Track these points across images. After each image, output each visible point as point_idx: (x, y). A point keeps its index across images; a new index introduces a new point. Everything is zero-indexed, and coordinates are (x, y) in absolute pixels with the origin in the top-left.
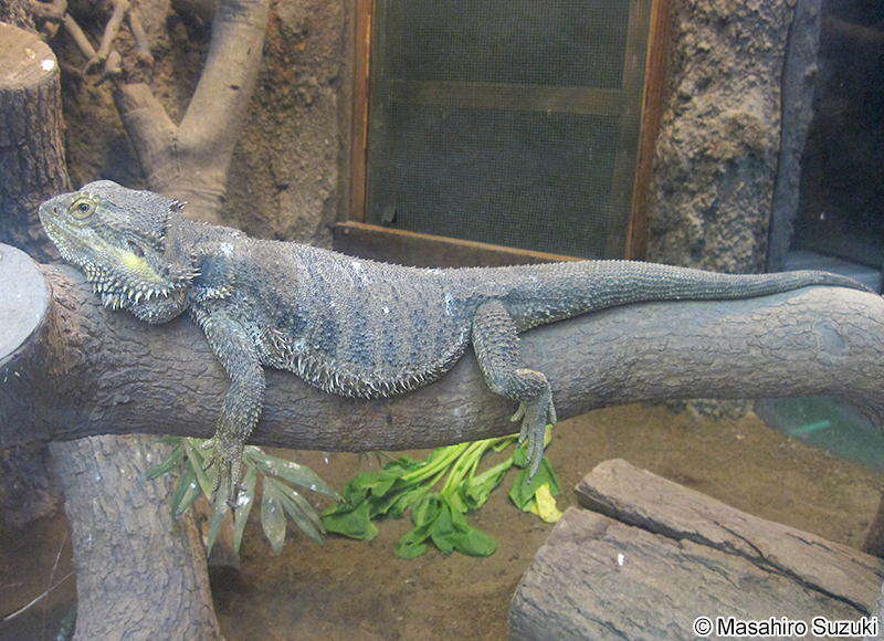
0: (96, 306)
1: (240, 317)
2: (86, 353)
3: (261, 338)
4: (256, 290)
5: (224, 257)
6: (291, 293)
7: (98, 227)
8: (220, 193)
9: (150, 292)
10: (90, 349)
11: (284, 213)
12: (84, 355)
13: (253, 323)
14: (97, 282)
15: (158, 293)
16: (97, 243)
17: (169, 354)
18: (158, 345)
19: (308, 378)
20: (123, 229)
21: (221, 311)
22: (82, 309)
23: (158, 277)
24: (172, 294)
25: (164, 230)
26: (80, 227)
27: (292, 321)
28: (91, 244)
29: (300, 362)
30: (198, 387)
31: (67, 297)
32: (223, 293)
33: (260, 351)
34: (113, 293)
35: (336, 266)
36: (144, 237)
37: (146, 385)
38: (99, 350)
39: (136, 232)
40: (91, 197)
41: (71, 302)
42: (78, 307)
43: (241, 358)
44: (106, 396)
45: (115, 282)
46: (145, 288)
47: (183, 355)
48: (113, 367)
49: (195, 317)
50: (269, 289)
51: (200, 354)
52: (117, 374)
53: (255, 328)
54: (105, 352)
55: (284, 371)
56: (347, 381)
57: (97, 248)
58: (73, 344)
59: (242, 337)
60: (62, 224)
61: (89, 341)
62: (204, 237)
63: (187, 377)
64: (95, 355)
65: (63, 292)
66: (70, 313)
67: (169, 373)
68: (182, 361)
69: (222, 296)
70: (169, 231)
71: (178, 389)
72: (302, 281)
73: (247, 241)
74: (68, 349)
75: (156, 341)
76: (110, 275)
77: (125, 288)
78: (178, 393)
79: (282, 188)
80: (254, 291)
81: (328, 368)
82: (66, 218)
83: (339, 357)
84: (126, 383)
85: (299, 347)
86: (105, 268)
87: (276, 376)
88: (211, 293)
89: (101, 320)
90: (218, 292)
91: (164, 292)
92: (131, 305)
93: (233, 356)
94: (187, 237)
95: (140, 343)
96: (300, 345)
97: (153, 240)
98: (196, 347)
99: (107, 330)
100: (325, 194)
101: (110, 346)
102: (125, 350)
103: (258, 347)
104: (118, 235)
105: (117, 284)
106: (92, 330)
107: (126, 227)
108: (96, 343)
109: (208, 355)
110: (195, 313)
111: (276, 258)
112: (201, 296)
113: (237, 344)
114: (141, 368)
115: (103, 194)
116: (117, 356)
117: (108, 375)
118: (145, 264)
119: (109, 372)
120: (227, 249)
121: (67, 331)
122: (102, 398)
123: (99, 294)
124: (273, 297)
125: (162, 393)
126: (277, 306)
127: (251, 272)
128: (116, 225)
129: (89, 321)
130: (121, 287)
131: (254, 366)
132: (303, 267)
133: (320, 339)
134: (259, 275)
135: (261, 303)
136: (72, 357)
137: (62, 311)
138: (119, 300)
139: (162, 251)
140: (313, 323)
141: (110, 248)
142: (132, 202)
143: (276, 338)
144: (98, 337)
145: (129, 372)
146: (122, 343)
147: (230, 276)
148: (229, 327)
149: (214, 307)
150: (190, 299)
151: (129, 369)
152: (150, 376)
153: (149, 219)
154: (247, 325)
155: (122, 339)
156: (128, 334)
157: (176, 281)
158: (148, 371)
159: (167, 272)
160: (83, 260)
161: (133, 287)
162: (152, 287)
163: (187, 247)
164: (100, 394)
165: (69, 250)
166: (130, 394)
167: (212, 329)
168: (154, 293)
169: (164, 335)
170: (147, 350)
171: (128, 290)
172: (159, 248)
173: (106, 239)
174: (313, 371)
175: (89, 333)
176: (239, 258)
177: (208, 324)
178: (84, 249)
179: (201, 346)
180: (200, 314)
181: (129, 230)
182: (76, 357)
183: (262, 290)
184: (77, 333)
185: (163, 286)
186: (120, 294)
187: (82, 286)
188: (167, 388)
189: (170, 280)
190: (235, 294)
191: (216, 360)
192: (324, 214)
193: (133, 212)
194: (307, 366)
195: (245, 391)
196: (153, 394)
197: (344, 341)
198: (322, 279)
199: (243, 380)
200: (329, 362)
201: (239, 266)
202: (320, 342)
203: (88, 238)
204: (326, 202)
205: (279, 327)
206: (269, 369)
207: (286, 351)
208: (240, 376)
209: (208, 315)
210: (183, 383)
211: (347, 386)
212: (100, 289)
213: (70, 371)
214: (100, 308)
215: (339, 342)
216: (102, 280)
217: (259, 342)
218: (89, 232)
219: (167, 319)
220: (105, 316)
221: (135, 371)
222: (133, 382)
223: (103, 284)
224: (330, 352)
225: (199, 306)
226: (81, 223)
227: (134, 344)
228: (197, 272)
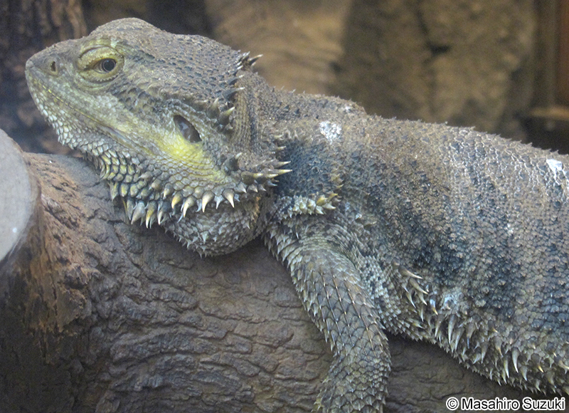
0: (112, 223)
1: (350, 247)
2: (94, 301)
3: (385, 285)
4: (378, 203)
5: (324, 144)
6: (438, 209)
7: (124, 94)
8: (332, 58)
9: (206, 200)
10: (101, 294)
11: (442, 94)
12: (89, 303)
13: (371, 259)
14: (120, 182)
15: (219, 200)
16: (122, 119)
17: (230, 308)
18: (212, 292)
19: (464, 357)
20: (167, 96)
21: (318, 236)
22: (89, 227)
23: (219, 175)
24: (244, 203)
25: (232, 98)
26: (95, 95)
27: (438, 256)
28: (112, 120)
29: (450, 328)
30: (276, 367)
31: (65, 206)
32: (322, 204)
33: (383, 308)
34: (146, 200)
35: (518, 165)
36: (201, 107)
37: (190, 359)
38: (114, 297)
39: (188, 101)
40: (113, 45)
41: (71, 213)
42: (82, 222)
43: (350, 317)
44: (123, 374)
45: (150, 181)
46: (197, 191)
47: (253, 311)
48: (135, 326)
49: (275, 247)
50: (400, 201)
51: (281, 311)
52: (143, 338)
53: (375, 268)
54: (125, 300)
55: (425, 344)
56: (533, 365)
57: (122, 127)
58: (73, 284)
59: (353, 281)
60: (64, 89)
61: (99, 280)
62: (293, 111)
63: (259, 348)
64: (107, 305)
65: (59, 196)
66: (70, 232)
67: (229, 340)
68: (250, 322)
69: (320, 211)
70: (240, 98)
71: (244, 369)
72: (457, 189)
73: (365, 120)
74: (64, 290)
75: (209, 286)
76: (144, 171)
77: (165, 193)
78: (243, 376)
79: (439, 50)
80: (373, 203)
81: (499, 340)
82: (71, 79)
83: (520, 321)
84: (157, 354)
85: (450, 303)
86: (135, 161)
87: (411, 353)
88: (301, 204)
89: (119, 247)
90: (313, 203)
91: (230, 199)
92: (173, 220)
93: (336, 313)
94: (265, 108)
95: (181, 288)
96: (452, 299)
97: (214, 113)
98: (275, 298)
99: (128, 263)
100: (511, 60)
101: (132, 291)
102: (157, 299)
103: (380, 301)
104: (157, 105)
105: (153, 185)
106: (105, 261)
107: (172, 93)
108: (110, 283)
109: (295, 313)
110: (274, 240)
111: (413, 148)
112: (286, 211)
113: (343, 293)
114: (183, 330)
115: (132, 39)
116: (143, 307)
117: (127, 339)
118: (200, 154)
119: (130, 335)
120: (330, 131)
121: (64, 261)
122: (117, 377)
123: (120, 203)
124: (407, 215)
125: (215, 374)
126: (413, 230)
127: (371, 172)
128: (155, 89)
129: (99, 247)
130: (160, 190)
131: (371, 331)
132: (458, 165)
133: (486, 289)
134: (383, 177)
135: (386, 225)
136: (70, 305)
137: (56, 227)
138: (156, 212)
139: (229, 133)
140: (476, 262)
141: (144, 127)
142: (179, 51)
143: (409, 286)
144: (113, 275)
145: (161, 336)
146: (153, 286)
147: (334, 176)
148: (330, 263)
149: (306, 230)
150: (268, 215)
151: (162, 331)
152: (196, 345)
153: (208, 79)
154: (361, 261)
155: (153, 279)
156: (162, 271)
157: (249, 181)
158: (195, 336)
159: (234, 165)
160: (97, 146)
161: (180, 191)
162: (210, 191)
163: (266, 124)
164: (114, 370)
165: (73, 131)
166: (163, 374)
167: (303, 268)
168: (212, 202)
169: (221, 275)
170: (192, 301)
171: (170, 196)
172: (224, 126)
173: (138, 112)
174: (473, 344)
175: (100, 267)
176: (351, 146)
177: (295, 259)
178: (101, 130)
179: (284, 296)
180: (283, 241)
181: (175, 96)
182: (76, 306)
183: (389, 202)
184: (79, 265)
185: (227, 189)
186: (157, 202)
187: (91, 190)
188: (225, 366)
189: (239, 180)
190: (342, 208)
191: (309, 321)
192: (511, 94)
193: (181, 66)
194: (464, 336)
195: (357, 375)
196: (201, 375)
197: (529, 293)
198: (493, 186)
199: (352, 355)
200: (502, 331)
201: (349, 161)
202: (487, 295)
203: (106, 112)
204: (515, 76)
205: (415, 267)
206: (397, 340)
207: (428, 309)
208: (348, 349)
209: (297, 242)
210: (252, 358)
211: (533, 374)
212: (124, 193)
213: (65, 327)
214: (119, 227)
215: (519, 295)
216: (128, 179)
217: (381, 291)
218: (109, 102)
219: (232, 247)
220: (126, 239)
221: (171, 335)
222: (171, 353)
223: (129, 184)
224: (504, 313)
225: (282, 228)
226: (96, 88)
227: (172, 290)
228: (283, 167)
